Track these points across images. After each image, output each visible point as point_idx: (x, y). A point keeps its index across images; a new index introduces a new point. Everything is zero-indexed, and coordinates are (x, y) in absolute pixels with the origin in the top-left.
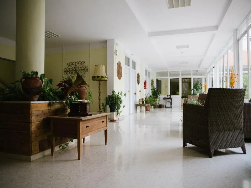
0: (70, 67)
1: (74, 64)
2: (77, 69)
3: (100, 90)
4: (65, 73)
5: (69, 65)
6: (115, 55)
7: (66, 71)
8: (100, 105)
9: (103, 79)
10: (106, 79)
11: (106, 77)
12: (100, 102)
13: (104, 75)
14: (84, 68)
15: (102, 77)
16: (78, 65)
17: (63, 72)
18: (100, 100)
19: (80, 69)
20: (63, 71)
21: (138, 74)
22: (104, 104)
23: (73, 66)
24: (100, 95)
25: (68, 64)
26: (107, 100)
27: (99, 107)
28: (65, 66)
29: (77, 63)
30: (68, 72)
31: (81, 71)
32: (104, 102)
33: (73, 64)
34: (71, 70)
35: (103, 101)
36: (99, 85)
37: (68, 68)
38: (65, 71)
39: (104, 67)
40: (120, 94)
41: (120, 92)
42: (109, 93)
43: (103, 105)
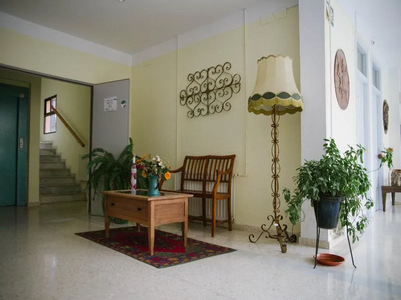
0: (194, 85)
1: (204, 74)
2: (211, 88)
3: (275, 141)
4: (183, 102)
5: (193, 80)
6: (327, 23)
7: (185, 96)
8: (276, 195)
9: (286, 102)
10: (297, 103)
11: (296, 96)
12: (276, 185)
13: (291, 89)
14: (228, 83)
15: (284, 95)
16: (214, 77)
17: (179, 99)
18: (275, 177)
19: (219, 86)
20: (179, 96)
21: (385, 103)
22: (293, 194)
23: (200, 81)
24: (275, 160)
25: (190, 79)
26: (303, 178)
27: (275, 203)
28: (183, 84)
29: (210, 72)
30: (190, 99)
31: (221, 91)
32: (293, 187)
33: (202, 74)
34: (196, 92)
35: (289, 182)
36: (275, 126)
37: (189, 89)
38: (182, 98)
39: (288, 63)
40: (353, 155)
41: (356, 149)
42: (312, 154)
43: (287, 198)
